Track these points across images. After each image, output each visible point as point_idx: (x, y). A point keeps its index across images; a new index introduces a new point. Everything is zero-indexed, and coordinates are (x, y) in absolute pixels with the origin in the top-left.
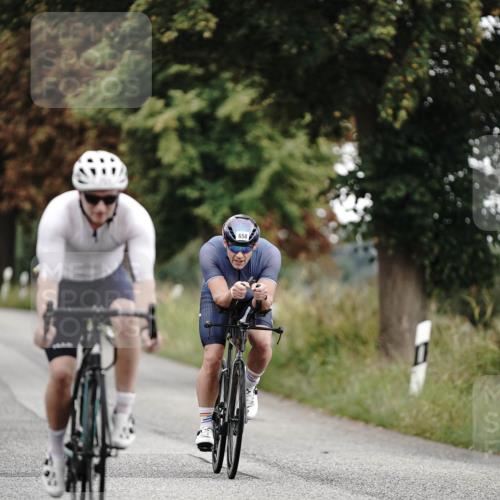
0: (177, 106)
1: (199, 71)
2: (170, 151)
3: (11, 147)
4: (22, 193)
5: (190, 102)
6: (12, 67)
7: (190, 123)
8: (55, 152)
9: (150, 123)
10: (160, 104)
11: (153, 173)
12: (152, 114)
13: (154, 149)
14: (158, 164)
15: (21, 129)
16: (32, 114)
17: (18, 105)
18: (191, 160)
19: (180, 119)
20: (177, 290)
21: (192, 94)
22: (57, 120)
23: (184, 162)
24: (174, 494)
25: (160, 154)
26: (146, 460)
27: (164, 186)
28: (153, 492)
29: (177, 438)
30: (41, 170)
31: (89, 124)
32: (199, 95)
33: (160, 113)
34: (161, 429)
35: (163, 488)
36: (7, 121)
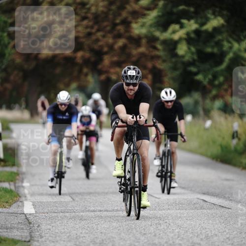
0: (185, 27)
2: (182, 49)
3: (106, 49)
5: (192, 25)
6: (105, 10)
7: (193, 35)
9: (172, 36)
10: (177, 27)
11: (174, 60)
12: (174, 32)
13: (175, 48)
14: (176, 55)
15: (111, 41)
16: (115, 32)
17: (108, 28)
18: (193, 53)
19: (188, 34)
21: (192, 22)
23: (189, 55)
26: (176, 201)
28: (180, 217)
29: (191, 190)
33: (178, 31)
34: (183, 186)
36: (104, 36)
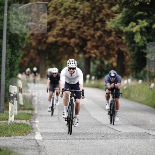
0: (140, 24)
1: (146, 14)
2: (138, 38)
3: (89, 37)
4: (92, 52)
5: (144, 23)
6: (89, 13)
7: (144, 30)
8: (103, 39)
9: (132, 29)
10: (134, 24)
11: (133, 45)
12: (132, 27)
13: (133, 38)
14: (134, 42)
15: (92, 32)
16: (95, 27)
17: (91, 24)
18: (144, 41)
19: (141, 28)
20: (140, 81)
21: (144, 21)
22: (103, 29)
23: (142, 42)
24: (140, 145)
25: (135, 39)
26: (131, 134)
27: (136, 49)
28: (133, 144)
29: (141, 127)
30: (98, 44)
31: (113, 30)
32: (146, 21)
33: (135, 26)
34: (136, 124)
35: (136, 143)
36: (88, 29)
